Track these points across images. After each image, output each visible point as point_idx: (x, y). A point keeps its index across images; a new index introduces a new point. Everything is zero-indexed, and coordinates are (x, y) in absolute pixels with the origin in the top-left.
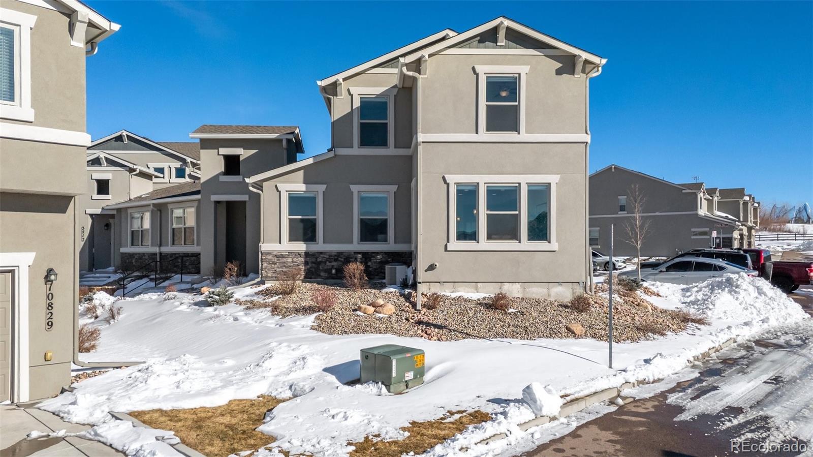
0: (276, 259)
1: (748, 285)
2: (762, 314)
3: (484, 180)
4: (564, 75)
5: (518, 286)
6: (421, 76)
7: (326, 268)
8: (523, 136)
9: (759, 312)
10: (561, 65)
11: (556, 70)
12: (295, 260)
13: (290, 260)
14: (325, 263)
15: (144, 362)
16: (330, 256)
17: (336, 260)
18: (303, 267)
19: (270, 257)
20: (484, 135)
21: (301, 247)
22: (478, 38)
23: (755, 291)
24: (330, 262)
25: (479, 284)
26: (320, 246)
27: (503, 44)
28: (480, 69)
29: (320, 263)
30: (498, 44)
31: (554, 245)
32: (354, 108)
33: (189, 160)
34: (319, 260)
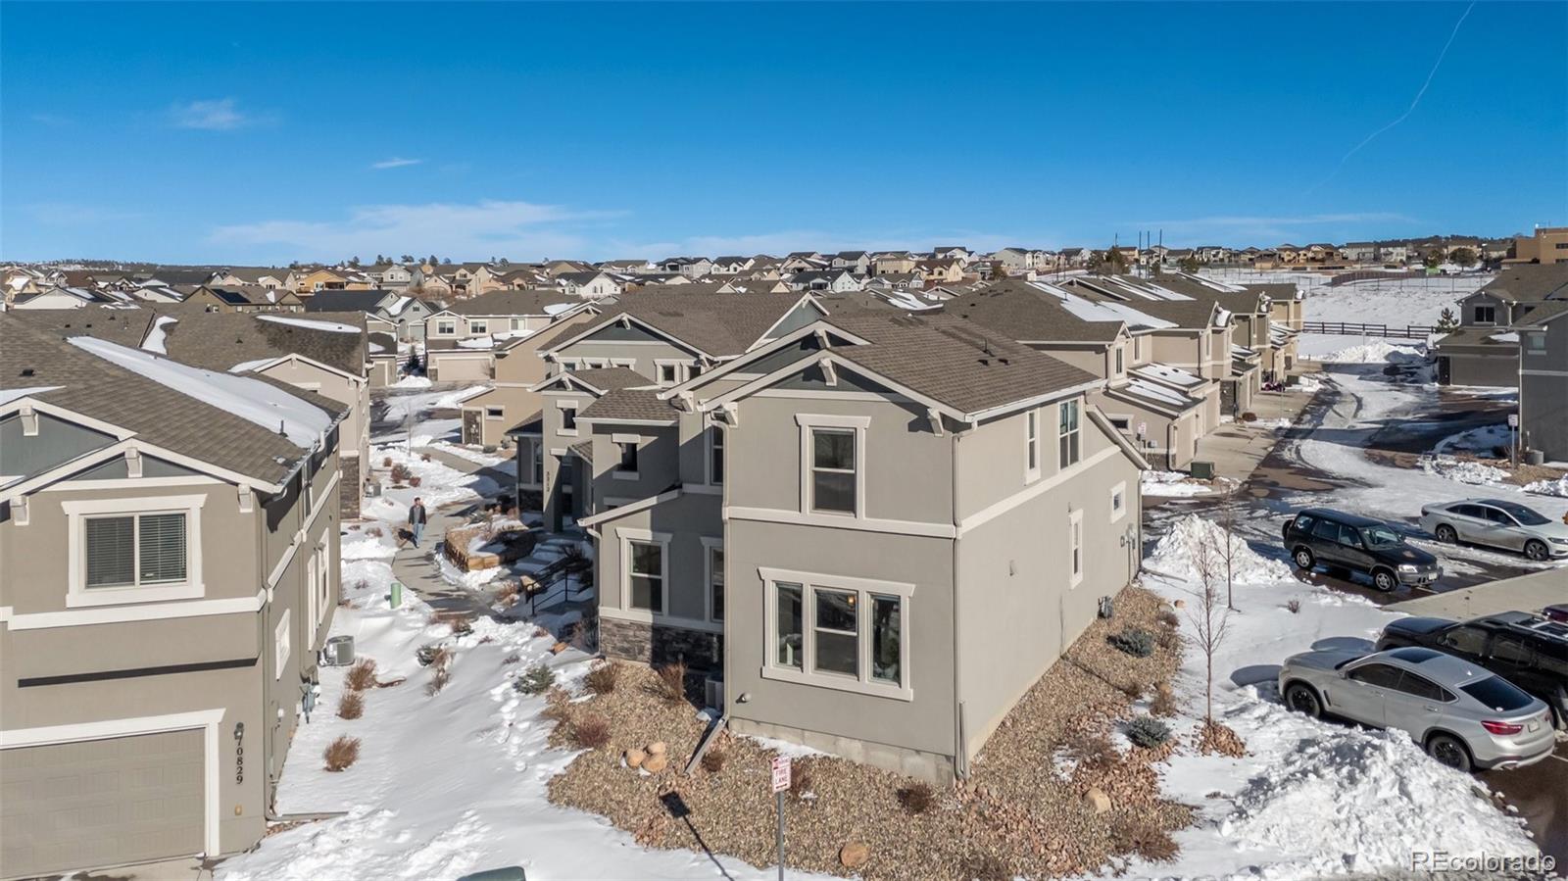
0: (615, 628)
1: (1387, 769)
2: (1363, 843)
3: (810, 582)
4: (920, 432)
5: (858, 745)
6: (731, 426)
7: (672, 650)
8: (862, 519)
9: (1361, 836)
10: (916, 417)
11: (910, 424)
12: (638, 633)
13: (631, 633)
14: (671, 643)
15: (346, 813)
16: (678, 634)
17: (685, 641)
18: (648, 646)
19: (609, 626)
20: (810, 515)
21: (645, 616)
22: (802, 375)
23: (1393, 786)
24: (677, 643)
25: (807, 734)
26: (667, 620)
27: (835, 384)
28: (802, 418)
29: (666, 641)
30: (828, 384)
31: (907, 691)
32: (706, 428)
33: (703, 356)
34: (665, 637)
